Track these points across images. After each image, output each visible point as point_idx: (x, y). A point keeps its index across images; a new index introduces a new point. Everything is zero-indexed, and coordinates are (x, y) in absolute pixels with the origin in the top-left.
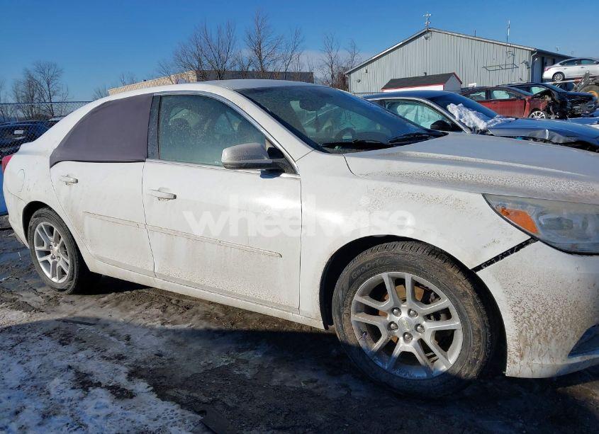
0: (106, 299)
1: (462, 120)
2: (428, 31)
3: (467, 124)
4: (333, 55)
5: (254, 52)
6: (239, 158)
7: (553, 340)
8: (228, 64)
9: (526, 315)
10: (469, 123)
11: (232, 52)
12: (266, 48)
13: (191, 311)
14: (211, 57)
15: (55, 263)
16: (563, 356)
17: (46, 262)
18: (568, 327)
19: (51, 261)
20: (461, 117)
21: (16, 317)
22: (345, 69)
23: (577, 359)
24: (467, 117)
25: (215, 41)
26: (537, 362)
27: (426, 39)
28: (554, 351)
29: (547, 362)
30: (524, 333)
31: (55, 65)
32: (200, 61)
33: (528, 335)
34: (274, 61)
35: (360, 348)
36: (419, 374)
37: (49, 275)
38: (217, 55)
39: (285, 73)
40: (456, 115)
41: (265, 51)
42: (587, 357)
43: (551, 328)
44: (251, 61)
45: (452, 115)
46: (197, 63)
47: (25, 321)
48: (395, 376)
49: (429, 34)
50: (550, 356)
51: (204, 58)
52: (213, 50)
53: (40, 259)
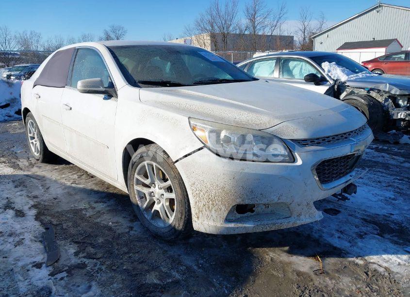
0: (57, 167)
1: (329, 74)
2: (380, 6)
3: (332, 77)
4: (306, 23)
5: (249, 21)
6: (84, 86)
7: (213, 210)
8: (231, 28)
9: (197, 192)
10: (334, 77)
11: (235, 21)
12: (258, 18)
13: (92, 179)
14: (219, 24)
15: (36, 144)
16: (221, 221)
17: (32, 143)
18: (220, 203)
19: (34, 143)
20: (329, 71)
21: (8, 171)
22: (314, 34)
23: (232, 225)
24: (333, 72)
25: (222, 13)
26: (206, 222)
27: (378, 12)
28: (215, 217)
29: (212, 223)
30: (197, 204)
31: (123, 28)
32: (212, 26)
33: (200, 205)
34: (264, 27)
35: (138, 206)
36: (161, 225)
37: (34, 151)
38: (223, 22)
39: (271, 35)
40: (326, 70)
41: (258, 19)
42: (240, 225)
43: (211, 202)
44: (247, 28)
45: (323, 70)
46: (210, 28)
47: (10, 173)
48: (151, 224)
49: (380, 9)
50: (214, 220)
51: (215, 24)
52: (222, 18)
53: (30, 141)
